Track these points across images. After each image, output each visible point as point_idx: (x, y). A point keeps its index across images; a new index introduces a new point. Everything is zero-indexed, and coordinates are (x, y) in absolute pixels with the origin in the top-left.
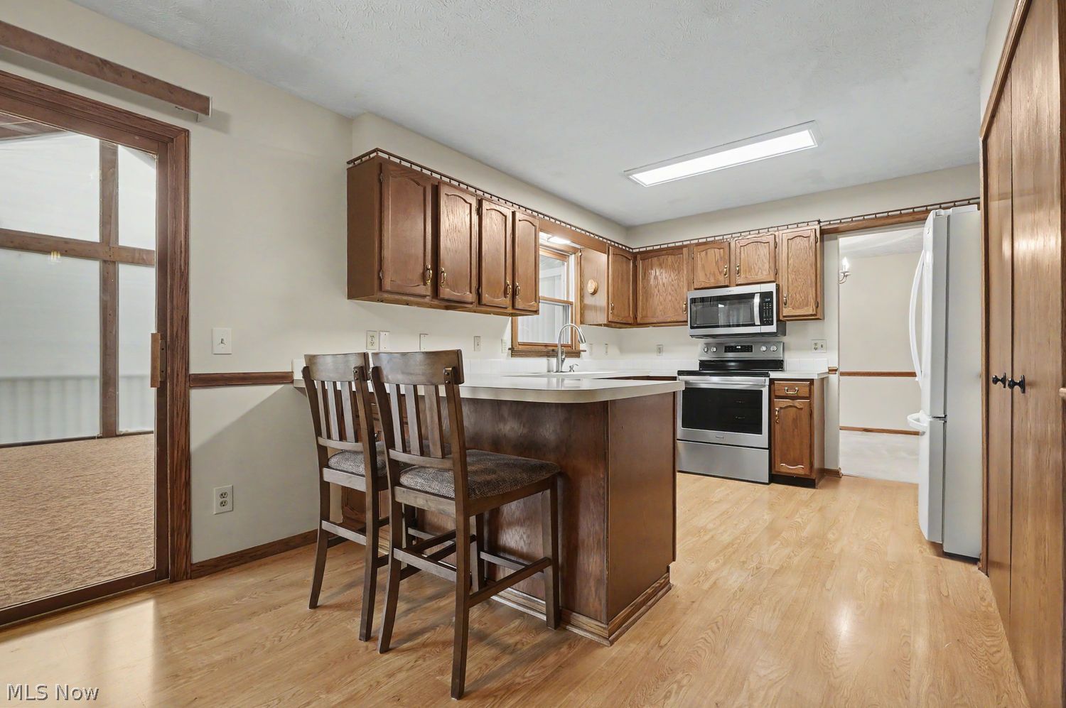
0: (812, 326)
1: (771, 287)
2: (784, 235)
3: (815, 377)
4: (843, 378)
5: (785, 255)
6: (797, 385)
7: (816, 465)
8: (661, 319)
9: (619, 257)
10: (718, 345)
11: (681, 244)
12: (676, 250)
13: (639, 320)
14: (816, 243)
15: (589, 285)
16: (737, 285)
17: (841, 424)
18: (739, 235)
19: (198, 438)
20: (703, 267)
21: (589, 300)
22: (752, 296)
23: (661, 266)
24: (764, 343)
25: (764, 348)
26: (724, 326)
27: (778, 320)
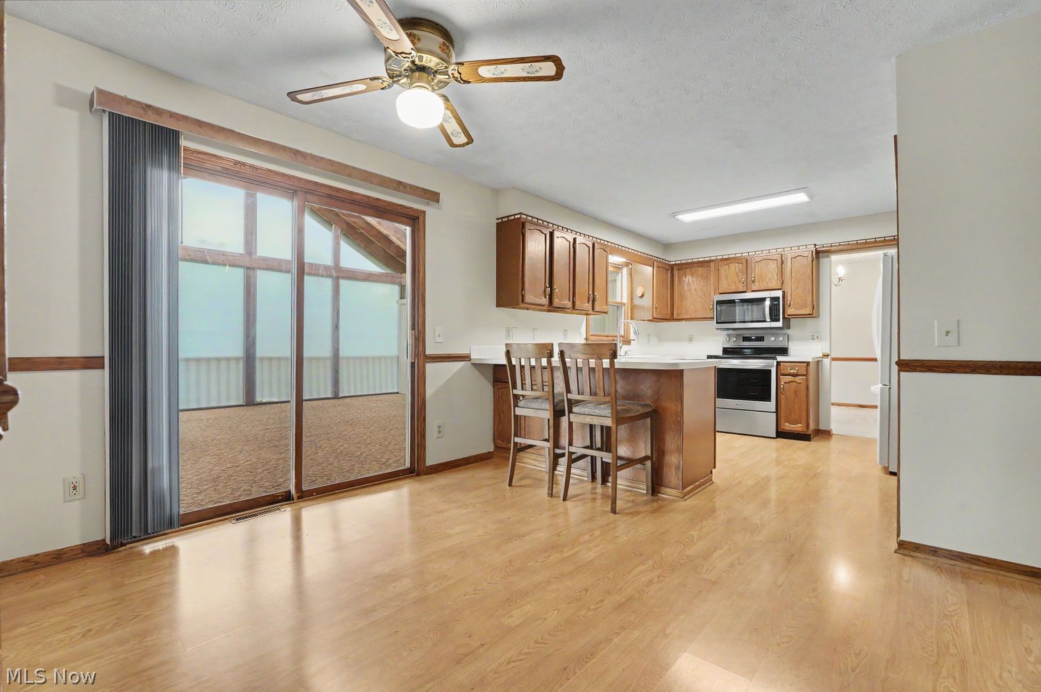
0: (810, 321)
1: (779, 294)
2: (789, 255)
3: (810, 360)
4: (834, 363)
5: (789, 269)
6: (797, 366)
7: (812, 427)
8: (693, 316)
9: (661, 269)
10: (737, 336)
11: (709, 259)
12: (705, 264)
13: (675, 317)
14: (813, 261)
15: (638, 291)
16: (753, 291)
17: (833, 401)
18: (754, 253)
19: (429, 391)
20: (727, 276)
21: (637, 302)
22: (763, 300)
23: (692, 275)
24: (773, 335)
25: (773, 339)
26: (740, 322)
27: (784, 318)
